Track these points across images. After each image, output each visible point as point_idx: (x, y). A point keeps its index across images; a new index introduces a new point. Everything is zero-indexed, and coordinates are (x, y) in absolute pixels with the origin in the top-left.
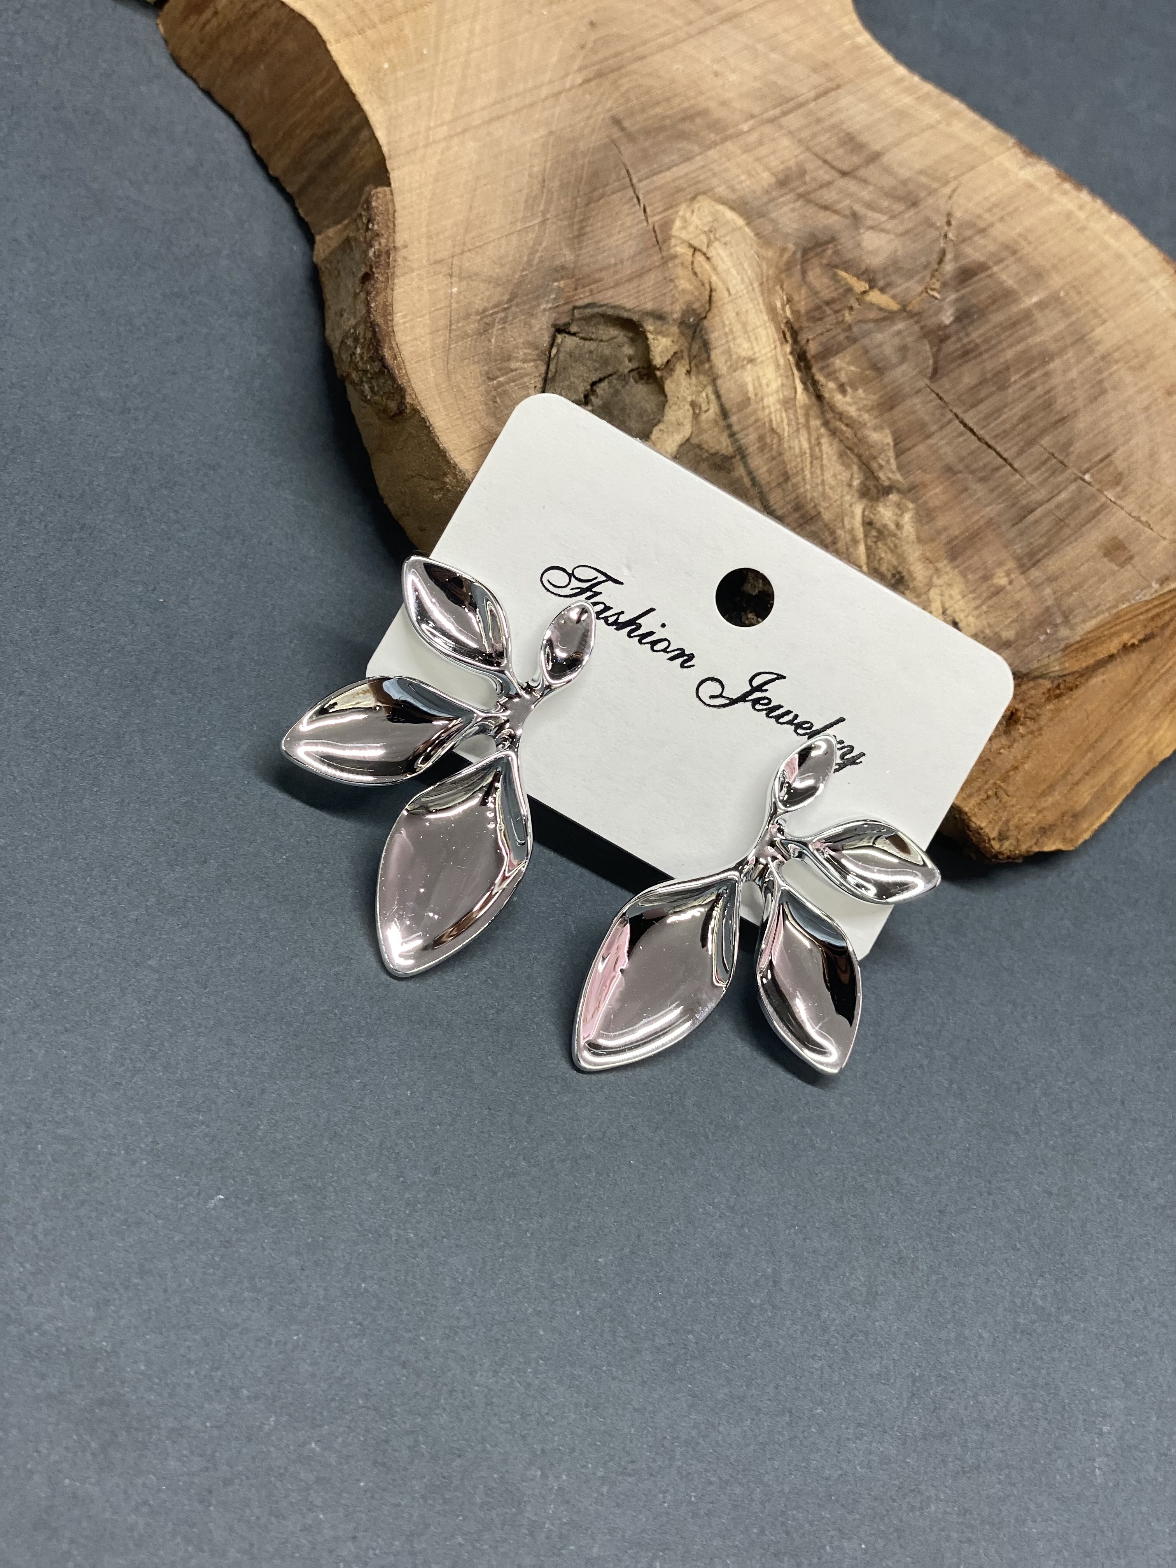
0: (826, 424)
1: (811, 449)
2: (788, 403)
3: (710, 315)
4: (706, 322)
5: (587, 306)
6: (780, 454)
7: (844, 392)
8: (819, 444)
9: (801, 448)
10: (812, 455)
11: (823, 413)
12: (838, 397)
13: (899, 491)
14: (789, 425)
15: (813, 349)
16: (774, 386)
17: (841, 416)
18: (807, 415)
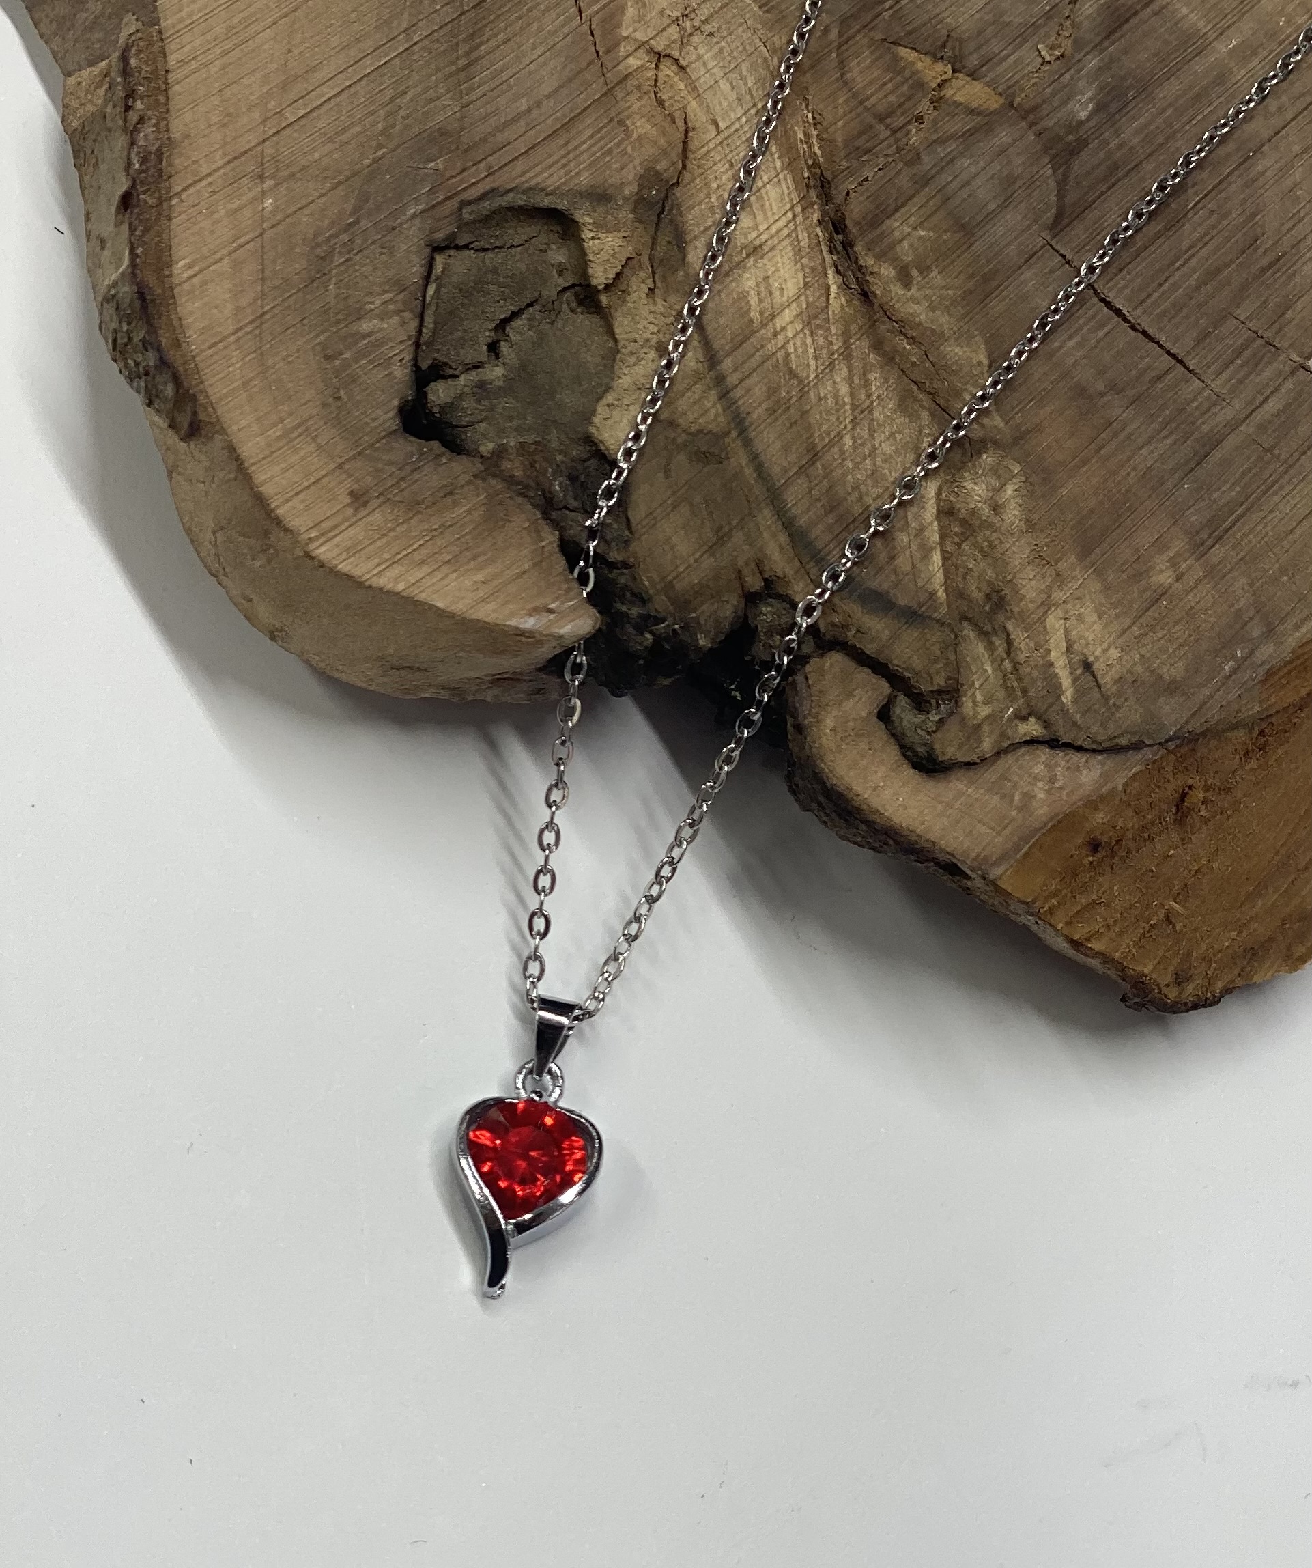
0: (877, 346)
1: (852, 395)
2: (813, 318)
3: (687, 176)
4: (678, 192)
5: (484, 196)
6: (804, 414)
7: (906, 281)
8: (867, 384)
9: (836, 397)
10: (854, 408)
11: (873, 324)
12: (897, 290)
13: (997, 444)
14: (816, 358)
15: (856, 210)
16: (791, 288)
17: (903, 326)
18: (846, 335)
